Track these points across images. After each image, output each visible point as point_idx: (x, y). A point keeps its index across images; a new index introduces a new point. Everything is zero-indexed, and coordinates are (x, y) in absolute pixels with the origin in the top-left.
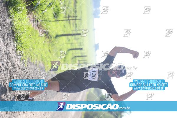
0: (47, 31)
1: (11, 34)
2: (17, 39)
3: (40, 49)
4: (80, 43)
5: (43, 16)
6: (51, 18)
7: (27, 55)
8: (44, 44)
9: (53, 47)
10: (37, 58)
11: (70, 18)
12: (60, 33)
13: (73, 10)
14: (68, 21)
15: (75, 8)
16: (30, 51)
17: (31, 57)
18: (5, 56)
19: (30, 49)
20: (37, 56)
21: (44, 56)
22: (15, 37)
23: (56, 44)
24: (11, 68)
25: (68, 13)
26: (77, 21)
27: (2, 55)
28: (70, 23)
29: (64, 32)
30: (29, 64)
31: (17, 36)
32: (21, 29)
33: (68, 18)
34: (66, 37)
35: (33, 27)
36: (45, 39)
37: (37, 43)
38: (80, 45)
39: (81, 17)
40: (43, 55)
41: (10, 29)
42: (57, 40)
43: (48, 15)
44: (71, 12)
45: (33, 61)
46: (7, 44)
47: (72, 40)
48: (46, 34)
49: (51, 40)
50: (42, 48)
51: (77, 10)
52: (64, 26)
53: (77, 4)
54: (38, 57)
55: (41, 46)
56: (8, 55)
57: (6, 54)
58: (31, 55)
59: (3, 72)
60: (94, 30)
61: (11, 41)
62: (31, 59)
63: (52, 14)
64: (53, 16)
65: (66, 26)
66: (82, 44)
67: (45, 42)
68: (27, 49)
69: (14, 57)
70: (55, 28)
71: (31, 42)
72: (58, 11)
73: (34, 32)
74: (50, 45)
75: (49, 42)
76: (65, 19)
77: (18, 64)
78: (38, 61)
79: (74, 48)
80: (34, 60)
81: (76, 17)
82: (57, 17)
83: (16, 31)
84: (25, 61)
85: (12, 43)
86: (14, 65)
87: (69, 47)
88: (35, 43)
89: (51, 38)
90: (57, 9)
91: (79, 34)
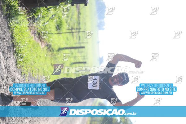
0: (50, 44)
1: (12, 48)
2: (18, 53)
3: (41, 63)
4: (84, 56)
5: (45, 28)
6: (53, 30)
7: (28, 70)
8: (46, 58)
9: (55, 61)
10: (39, 73)
11: (73, 31)
12: (62, 46)
13: (76, 22)
14: (71, 33)
15: (79, 20)
16: (31, 65)
17: (32, 72)
18: (5, 71)
19: (31, 63)
20: (38, 70)
21: (46, 70)
22: (15, 51)
23: (58, 57)
24: (11, 83)
25: (71, 24)
26: (81, 34)
27: (2, 70)
28: (73, 35)
29: (67, 44)
30: (29, 78)
31: (18, 49)
32: (22, 42)
33: (71, 31)
34: (70, 50)
35: (34, 40)
36: (47, 52)
37: (39, 57)
38: (84, 59)
39: (85, 29)
40: (44, 69)
41: (10, 42)
42: (59, 53)
43: (50, 28)
44: (74, 24)
45: (34, 76)
46: (7, 58)
47: (76, 54)
48: (48, 47)
49: (54, 53)
50: (44, 62)
51: (81, 21)
52: (67, 38)
53: (81, 16)
54: (40, 71)
55: (42, 59)
56: (8, 69)
57: (6, 68)
58: (32, 70)
59: (2, 87)
60: (98, 42)
61: (11, 54)
62: (32, 73)
63: (55, 27)
64: (55, 28)
65: (69, 39)
66: (86, 57)
67: (47, 55)
68: (28, 63)
69: (14, 71)
70: (58, 40)
71: (32, 55)
72: (61, 22)
73: (36, 46)
74: (52, 58)
75: (51, 56)
76: (68, 31)
77: (19, 78)
78: (39, 76)
79: (78, 61)
80: (36, 75)
81: (80, 29)
82: (59, 29)
83: (16, 44)
84: (26, 76)
85: (12, 57)
86: (15, 80)
87: (73, 60)
88: (37, 57)
89: (53, 51)
90: (60, 21)
91: (83, 47)
